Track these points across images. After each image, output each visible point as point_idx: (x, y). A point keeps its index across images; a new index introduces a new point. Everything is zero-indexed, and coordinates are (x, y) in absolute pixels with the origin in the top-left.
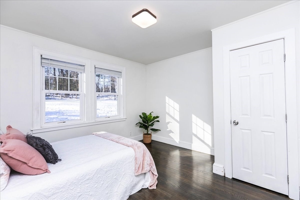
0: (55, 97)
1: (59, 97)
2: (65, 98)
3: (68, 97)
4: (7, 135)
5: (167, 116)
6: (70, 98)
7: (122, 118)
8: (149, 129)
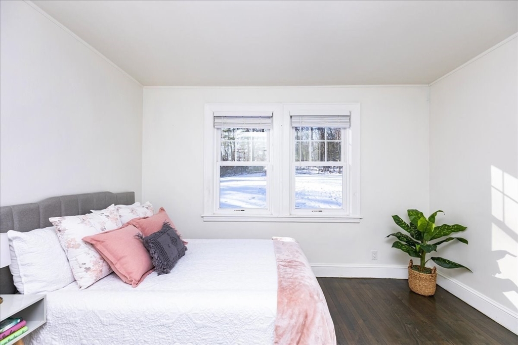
0: (310, 171)
1: (316, 170)
2: (323, 172)
3: (328, 170)
4: (140, 219)
5: (495, 229)
6: (330, 172)
7: (351, 216)
8: (428, 256)
